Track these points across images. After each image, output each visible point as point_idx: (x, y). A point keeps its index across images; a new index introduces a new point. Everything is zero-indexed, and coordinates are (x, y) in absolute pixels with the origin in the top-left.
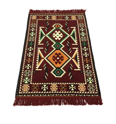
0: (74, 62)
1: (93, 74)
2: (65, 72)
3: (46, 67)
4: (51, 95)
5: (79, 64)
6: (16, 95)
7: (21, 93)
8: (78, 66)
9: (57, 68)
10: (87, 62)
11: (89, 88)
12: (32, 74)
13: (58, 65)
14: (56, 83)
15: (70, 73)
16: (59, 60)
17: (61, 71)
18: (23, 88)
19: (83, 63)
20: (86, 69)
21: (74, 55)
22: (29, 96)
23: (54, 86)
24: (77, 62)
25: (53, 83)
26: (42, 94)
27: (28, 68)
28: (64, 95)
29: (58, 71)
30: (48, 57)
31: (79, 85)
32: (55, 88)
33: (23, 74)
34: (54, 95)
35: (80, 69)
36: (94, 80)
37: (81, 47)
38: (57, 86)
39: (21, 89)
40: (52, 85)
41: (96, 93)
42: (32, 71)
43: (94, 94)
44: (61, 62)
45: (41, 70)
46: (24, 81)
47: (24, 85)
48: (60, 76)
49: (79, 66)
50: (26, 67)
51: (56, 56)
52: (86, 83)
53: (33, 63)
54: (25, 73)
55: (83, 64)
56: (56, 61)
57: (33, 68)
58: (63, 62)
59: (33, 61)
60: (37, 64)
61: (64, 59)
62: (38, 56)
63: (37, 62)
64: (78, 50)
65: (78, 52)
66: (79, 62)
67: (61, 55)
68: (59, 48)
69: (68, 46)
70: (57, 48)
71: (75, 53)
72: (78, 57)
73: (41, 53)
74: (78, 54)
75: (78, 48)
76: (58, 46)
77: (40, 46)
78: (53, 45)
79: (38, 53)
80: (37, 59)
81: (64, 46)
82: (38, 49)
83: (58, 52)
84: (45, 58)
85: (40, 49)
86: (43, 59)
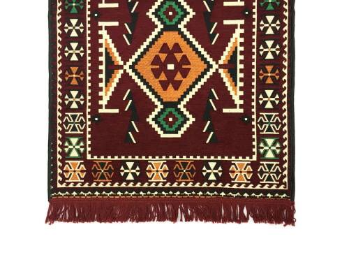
0: (225, 80)
1: (283, 126)
2: (192, 119)
3: (131, 101)
4: (149, 193)
5: (241, 89)
6: (50, 191)
7: (64, 186)
8: (236, 95)
9: (167, 105)
10: (269, 81)
11: (262, 173)
12: (90, 126)
13: (171, 94)
14: (164, 158)
15: (209, 122)
16: (173, 73)
17: (178, 116)
18: (67, 171)
19: (254, 84)
20: (261, 108)
21: (225, 53)
22: (86, 194)
23: (157, 168)
24: (235, 80)
25: (154, 157)
26: (123, 190)
27: (74, 106)
28: (186, 193)
29: (171, 115)
30: (137, 60)
31: (234, 164)
32: (159, 173)
33: (61, 125)
34: (156, 193)
35: (241, 106)
36: (282, 148)
37: (255, 16)
38: (165, 166)
39: (62, 175)
40: (153, 162)
41: (282, 187)
42: (88, 117)
43: (273, 192)
44: (181, 81)
45: (117, 111)
46: (66, 150)
47: (70, 162)
48: (177, 133)
49: (241, 98)
50: (67, 102)
51: (163, 57)
52: (255, 158)
53: (89, 85)
54: (67, 123)
55: (254, 90)
56: (163, 77)
57: (89, 104)
58: (187, 82)
59: (89, 78)
60: (101, 89)
61: (190, 69)
62: (102, 59)
63: (101, 80)
64: (242, 31)
65: (242, 40)
66: (241, 80)
67: (180, 51)
68: (173, 23)
69: (209, 10)
70: (168, 23)
71: (230, 44)
72: (241, 62)
73: (112, 46)
74: (242, 49)
75: (242, 22)
76: (171, 13)
77: (107, 15)
78: (152, 10)
79: (101, 45)
80: (101, 72)
81: (194, 13)
82: (101, 27)
83: (171, 38)
84: (126, 67)
85: (107, 28)
86: (121, 72)
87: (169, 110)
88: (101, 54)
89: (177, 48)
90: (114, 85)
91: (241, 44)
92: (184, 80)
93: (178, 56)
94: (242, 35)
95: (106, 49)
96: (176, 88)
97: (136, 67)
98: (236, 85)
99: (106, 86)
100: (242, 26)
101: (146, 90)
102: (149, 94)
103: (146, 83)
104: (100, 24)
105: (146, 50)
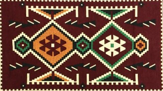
0: (46, 75)
2: (23, 57)
3: (33, 23)
5: (41, 83)
8: (37, 81)
9: (31, 43)
13: (37, 45)
15: (22, 66)
16: (49, 46)
17: (25, 49)
21: (60, 75)
24: (46, 80)
29: (26, 45)
30: (56, 27)
45: (27, 16)
48: (15, 49)
49: (35, 83)
51: (59, 41)
56: (47, 41)
58: (44, 54)
60: (40, 7)
61: (52, 55)
62: (57, 8)
63: (45, 7)
64: (73, 84)
65: (68, 84)
66: (46, 83)
67: (62, 51)
68: (77, 47)
69: (84, 66)
70: (77, 44)
71: (65, 77)
72: (56, 83)
73: (65, 13)
74: (63, 83)
75: (78, 84)
76: (83, 45)
77: (82, 11)
78: (85, 36)
79: (65, 7)
80: (50, 7)
81: (83, 58)
82: (75, 8)
83: (69, 46)
84: (52, 21)
85: (75, 11)
86: (50, 18)
87: (28, 44)
88: (60, 7)
89: (64, 49)
90: (42, 14)
91: (65, 83)
92: (46, 52)
93: (59, 50)
94: (70, 83)
95: (63, 10)
96: (41, 48)
97: (53, 27)
98: (43, 80)
99: (42, 10)
100: (75, 83)
101: (39, 32)
102: (37, 34)
103: (43, 32)
104: (77, 7)
105: (62, 32)
